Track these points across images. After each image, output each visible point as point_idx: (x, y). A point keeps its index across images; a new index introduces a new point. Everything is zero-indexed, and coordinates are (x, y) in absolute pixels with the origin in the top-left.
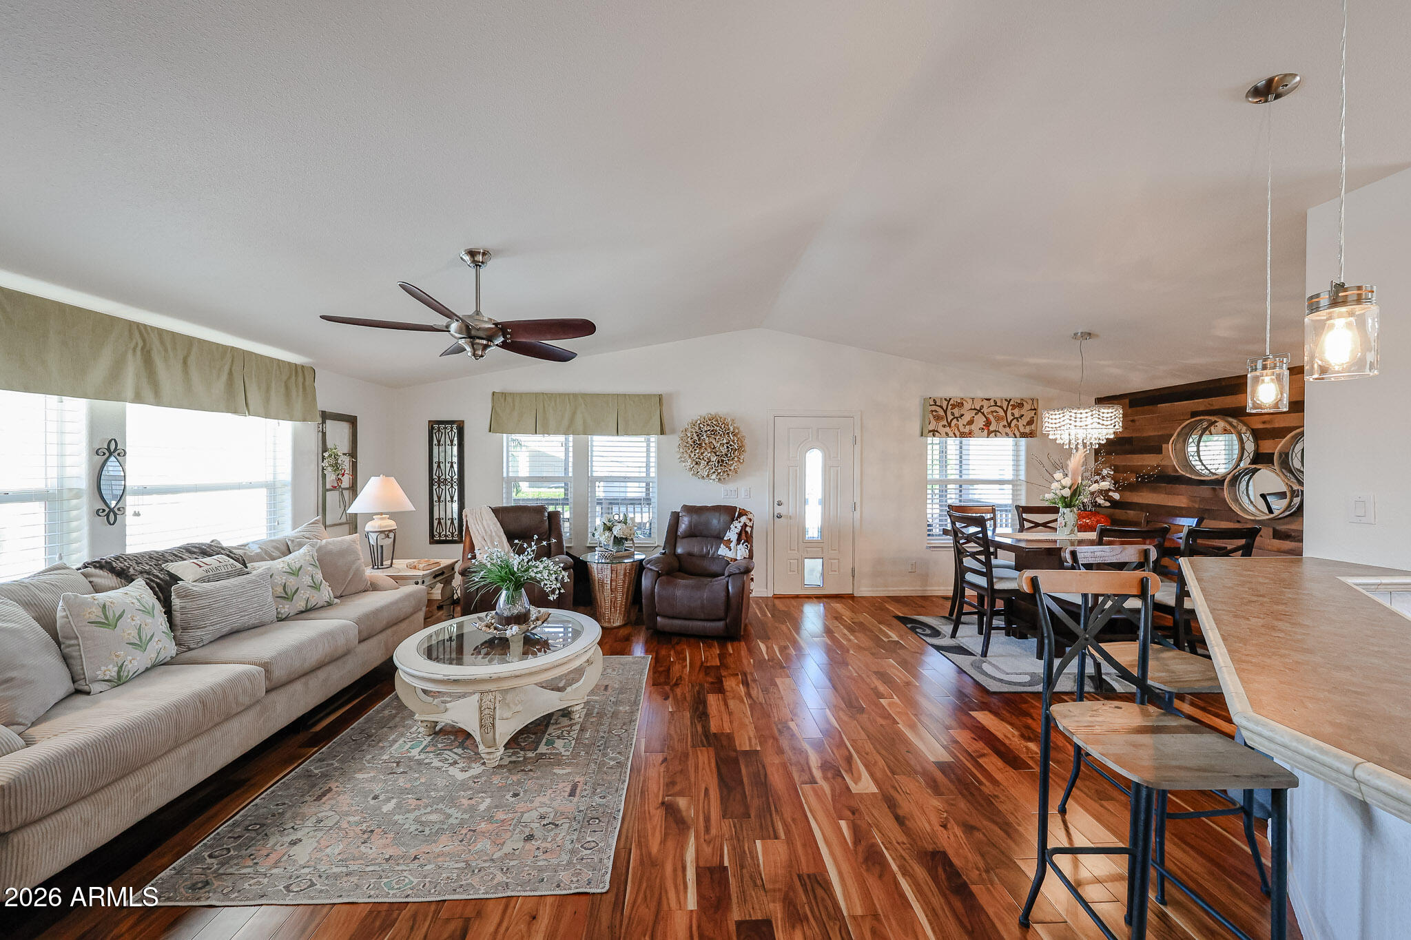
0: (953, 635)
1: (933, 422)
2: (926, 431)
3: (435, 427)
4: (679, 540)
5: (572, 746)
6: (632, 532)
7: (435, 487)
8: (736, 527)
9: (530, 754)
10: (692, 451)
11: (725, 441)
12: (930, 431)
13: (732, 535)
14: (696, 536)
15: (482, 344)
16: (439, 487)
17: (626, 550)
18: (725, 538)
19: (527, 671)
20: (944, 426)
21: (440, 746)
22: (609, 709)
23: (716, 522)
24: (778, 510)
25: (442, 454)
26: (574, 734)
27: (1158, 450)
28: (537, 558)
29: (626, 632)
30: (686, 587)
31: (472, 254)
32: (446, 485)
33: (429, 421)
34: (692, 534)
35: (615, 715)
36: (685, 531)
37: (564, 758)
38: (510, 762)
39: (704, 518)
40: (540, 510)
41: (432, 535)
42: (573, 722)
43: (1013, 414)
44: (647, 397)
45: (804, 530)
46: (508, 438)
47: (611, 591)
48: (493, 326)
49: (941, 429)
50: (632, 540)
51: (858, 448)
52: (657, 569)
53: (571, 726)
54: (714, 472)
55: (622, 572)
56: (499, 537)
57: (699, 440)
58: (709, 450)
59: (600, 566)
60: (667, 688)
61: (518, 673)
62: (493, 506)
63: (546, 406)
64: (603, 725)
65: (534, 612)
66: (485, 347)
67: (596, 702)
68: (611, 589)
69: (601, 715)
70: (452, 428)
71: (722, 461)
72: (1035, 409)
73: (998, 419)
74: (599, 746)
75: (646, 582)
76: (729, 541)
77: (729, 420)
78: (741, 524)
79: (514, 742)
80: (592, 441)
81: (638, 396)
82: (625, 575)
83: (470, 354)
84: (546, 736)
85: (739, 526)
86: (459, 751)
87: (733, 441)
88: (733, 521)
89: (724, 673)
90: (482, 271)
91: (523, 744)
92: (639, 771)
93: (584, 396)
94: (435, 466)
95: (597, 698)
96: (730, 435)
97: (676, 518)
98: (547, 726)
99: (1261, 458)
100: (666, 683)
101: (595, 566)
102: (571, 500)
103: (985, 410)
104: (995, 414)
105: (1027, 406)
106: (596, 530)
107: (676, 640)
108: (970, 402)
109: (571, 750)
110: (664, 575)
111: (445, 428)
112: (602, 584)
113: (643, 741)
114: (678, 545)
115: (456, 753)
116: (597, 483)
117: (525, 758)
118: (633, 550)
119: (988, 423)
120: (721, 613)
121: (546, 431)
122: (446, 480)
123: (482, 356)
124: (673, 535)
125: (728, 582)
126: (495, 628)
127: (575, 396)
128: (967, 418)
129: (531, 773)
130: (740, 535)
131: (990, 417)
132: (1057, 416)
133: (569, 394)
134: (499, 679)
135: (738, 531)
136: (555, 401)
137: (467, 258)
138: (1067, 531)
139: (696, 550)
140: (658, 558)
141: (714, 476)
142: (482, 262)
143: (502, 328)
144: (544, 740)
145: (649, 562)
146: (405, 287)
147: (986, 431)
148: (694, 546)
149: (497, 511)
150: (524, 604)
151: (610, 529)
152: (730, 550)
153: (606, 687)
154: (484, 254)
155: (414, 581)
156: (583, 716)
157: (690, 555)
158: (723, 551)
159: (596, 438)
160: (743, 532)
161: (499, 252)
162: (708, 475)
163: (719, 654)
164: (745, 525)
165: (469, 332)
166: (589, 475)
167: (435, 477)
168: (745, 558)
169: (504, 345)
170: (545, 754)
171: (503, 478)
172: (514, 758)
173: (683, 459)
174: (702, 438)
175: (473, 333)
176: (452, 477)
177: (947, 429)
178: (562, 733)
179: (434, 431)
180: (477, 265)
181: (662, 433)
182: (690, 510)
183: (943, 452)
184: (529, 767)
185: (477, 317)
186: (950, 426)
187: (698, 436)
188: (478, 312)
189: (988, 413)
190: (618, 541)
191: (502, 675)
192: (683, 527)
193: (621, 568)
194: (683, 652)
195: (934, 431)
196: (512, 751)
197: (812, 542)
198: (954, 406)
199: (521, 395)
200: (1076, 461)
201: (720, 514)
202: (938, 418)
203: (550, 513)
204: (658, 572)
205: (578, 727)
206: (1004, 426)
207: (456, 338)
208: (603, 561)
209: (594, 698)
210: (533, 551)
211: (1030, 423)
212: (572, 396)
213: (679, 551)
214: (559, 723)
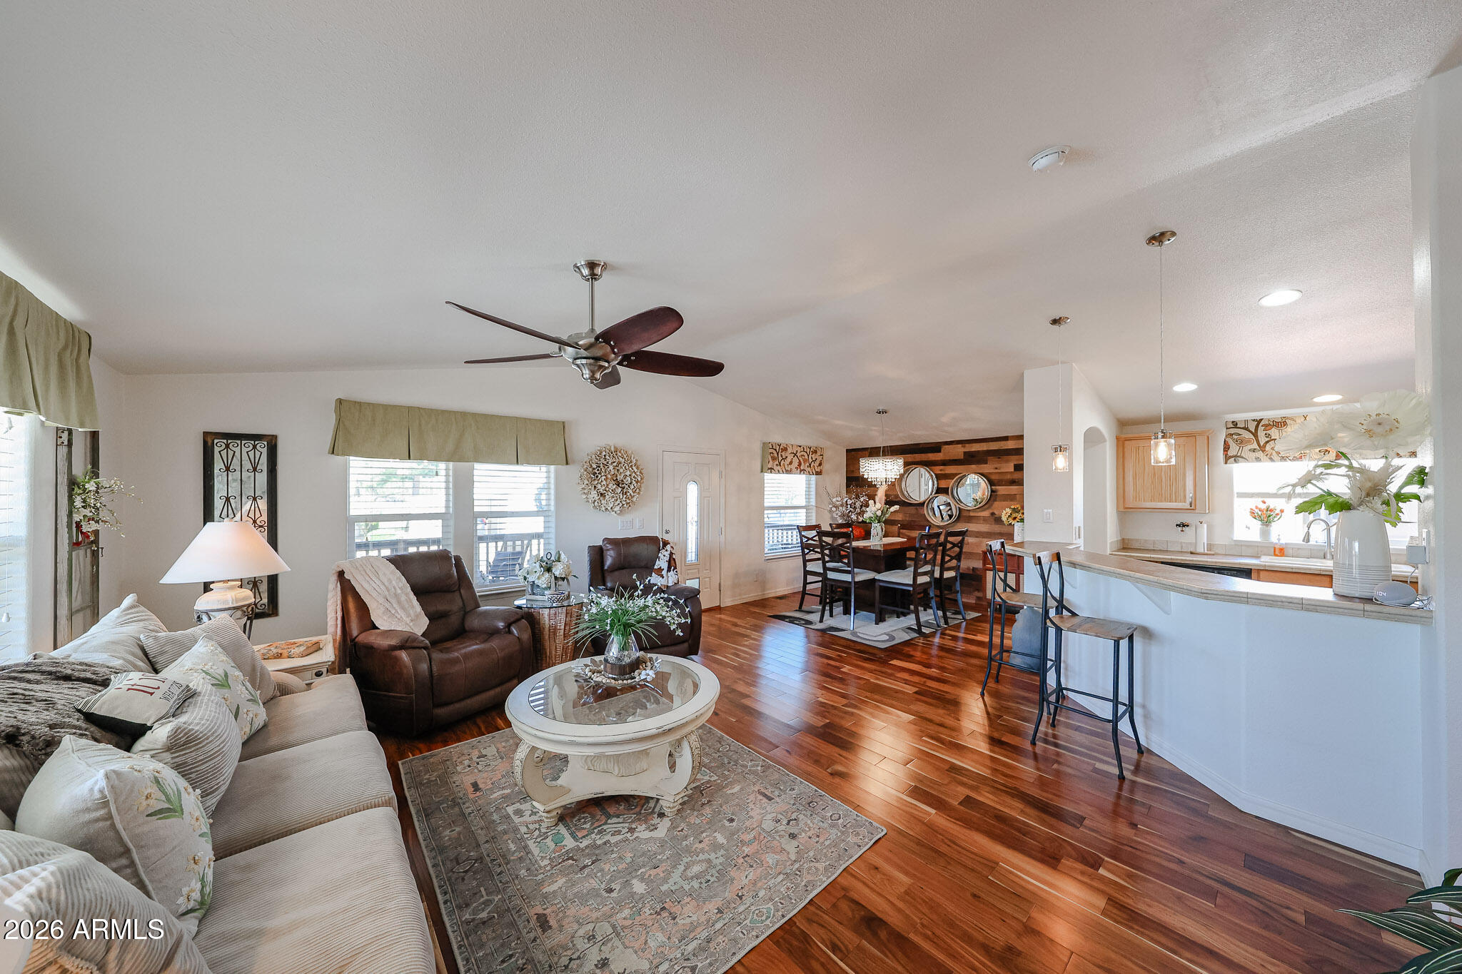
1: (770, 462)
2: (766, 469)
10: (594, 484)
11: (627, 473)
12: (769, 469)
18: (656, 567)
20: (777, 465)
23: (644, 550)
36: (611, 565)
39: (630, 549)
43: (811, 458)
44: (549, 424)
49: (775, 467)
51: (722, 480)
58: (612, 482)
63: (422, 424)
68: (564, 634)
71: (625, 493)
72: (822, 455)
73: (805, 461)
76: (660, 569)
77: (631, 451)
80: (473, 469)
85: (667, 554)
87: (634, 473)
96: (631, 467)
99: (940, 491)
103: (799, 454)
104: (803, 458)
105: (819, 453)
108: (788, 447)
111: (241, 445)
112: (554, 630)
119: (800, 464)
128: (789, 460)
131: (801, 460)
133: (454, 412)
136: (435, 419)
147: (799, 469)
152: (663, 577)
159: (476, 466)
160: (672, 559)
166: (473, 511)
173: (584, 491)
174: (605, 469)
177: (778, 467)
181: (567, 462)
182: (614, 542)
186: (781, 465)
189: (800, 457)
192: (608, 560)
195: (771, 469)
197: (693, 564)
198: (781, 450)
202: (774, 459)
206: (808, 467)
211: (820, 465)
212: (459, 415)
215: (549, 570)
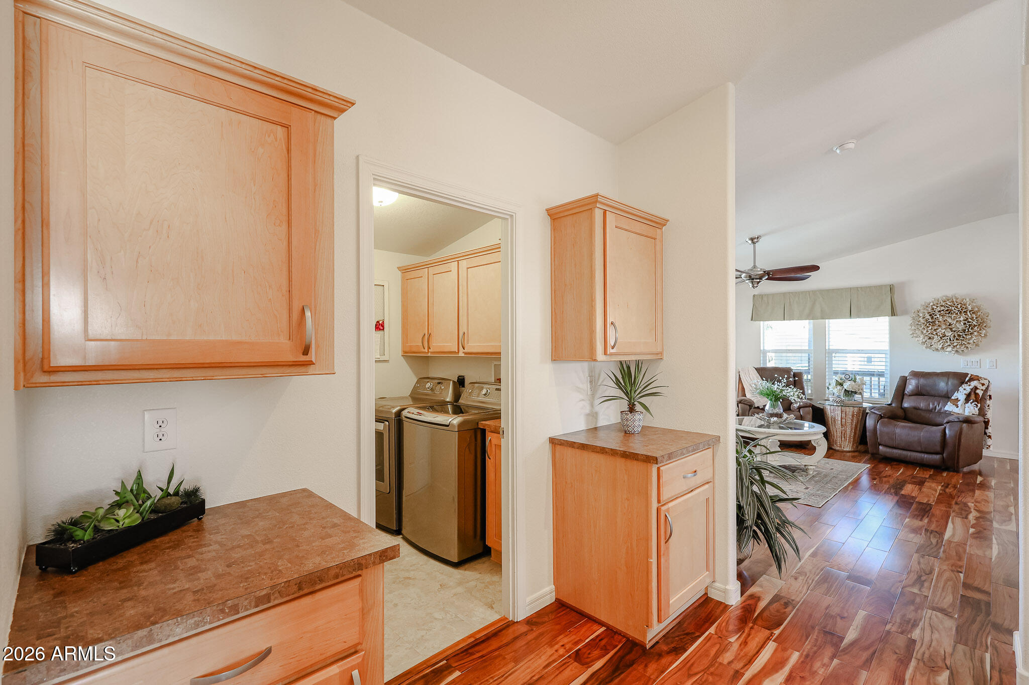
4: (905, 397)
6: (861, 388)
8: (965, 389)
10: (924, 328)
11: (963, 319)
13: (961, 395)
14: (924, 395)
15: (757, 282)
17: (854, 400)
18: (952, 398)
30: (905, 427)
31: (752, 239)
34: (918, 393)
36: (912, 391)
39: (932, 381)
40: (788, 370)
44: (879, 287)
46: (764, 324)
47: (841, 425)
48: (763, 272)
50: (860, 394)
52: (880, 413)
54: (950, 345)
55: (851, 414)
57: (932, 318)
58: (945, 327)
59: (832, 407)
60: (876, 477)
62: (757, 367)
63: (792, 301)
71: (959, 336)
75: (870, 422)
76: (957, 400)
77: (968, 300)
78: (972, 387)
81: (870, 287)
82: (853, 416)
83: (751, 287)
85: (969, 388)
87: (972, 318)
88: (963, 384)
96: (969, 313)
97: (904, 381)
101: (828, 407)
106: (830, 385)
110: (886, 418)
112: (834, 420)
114: (905, 400)
116: (834, 354)
118: (860, 400)
120: (937, 449)
121: (792, 318)
124: (900, 392)
125: (946, 428)
130: (969, 395)
135: (967, 392)
136: (799, 297)
137: (750, 241)
139: (922, 405)
140: (885, 407)
141: (949, 349)
142: (757, 241)
143: (767, 273)
145: (874, 409)
148: (921, 403)
152: (958, 407)
154: (758, 238)
157: (916, 408)
158: (949, 407)
159: (833, 321)
160: (974, 393)
162: (943, 348)
164: (977, 388)
165: (751, 277)
166: (827, 348)
168: (973, 414)
174: (936, 317)
181: (894, 314)
182: (919, 375)
185: (755, 269)
188: (755, 266)
190: (848, 393)
192: (911, 386)
193: (850, 410)
194: (898, 468)
199: (773, 295)
201: (948, 379)
203: (795, 373)
204: (880, 415)
208: (835, 404)
213: (906, 405)
215: (841, 385)
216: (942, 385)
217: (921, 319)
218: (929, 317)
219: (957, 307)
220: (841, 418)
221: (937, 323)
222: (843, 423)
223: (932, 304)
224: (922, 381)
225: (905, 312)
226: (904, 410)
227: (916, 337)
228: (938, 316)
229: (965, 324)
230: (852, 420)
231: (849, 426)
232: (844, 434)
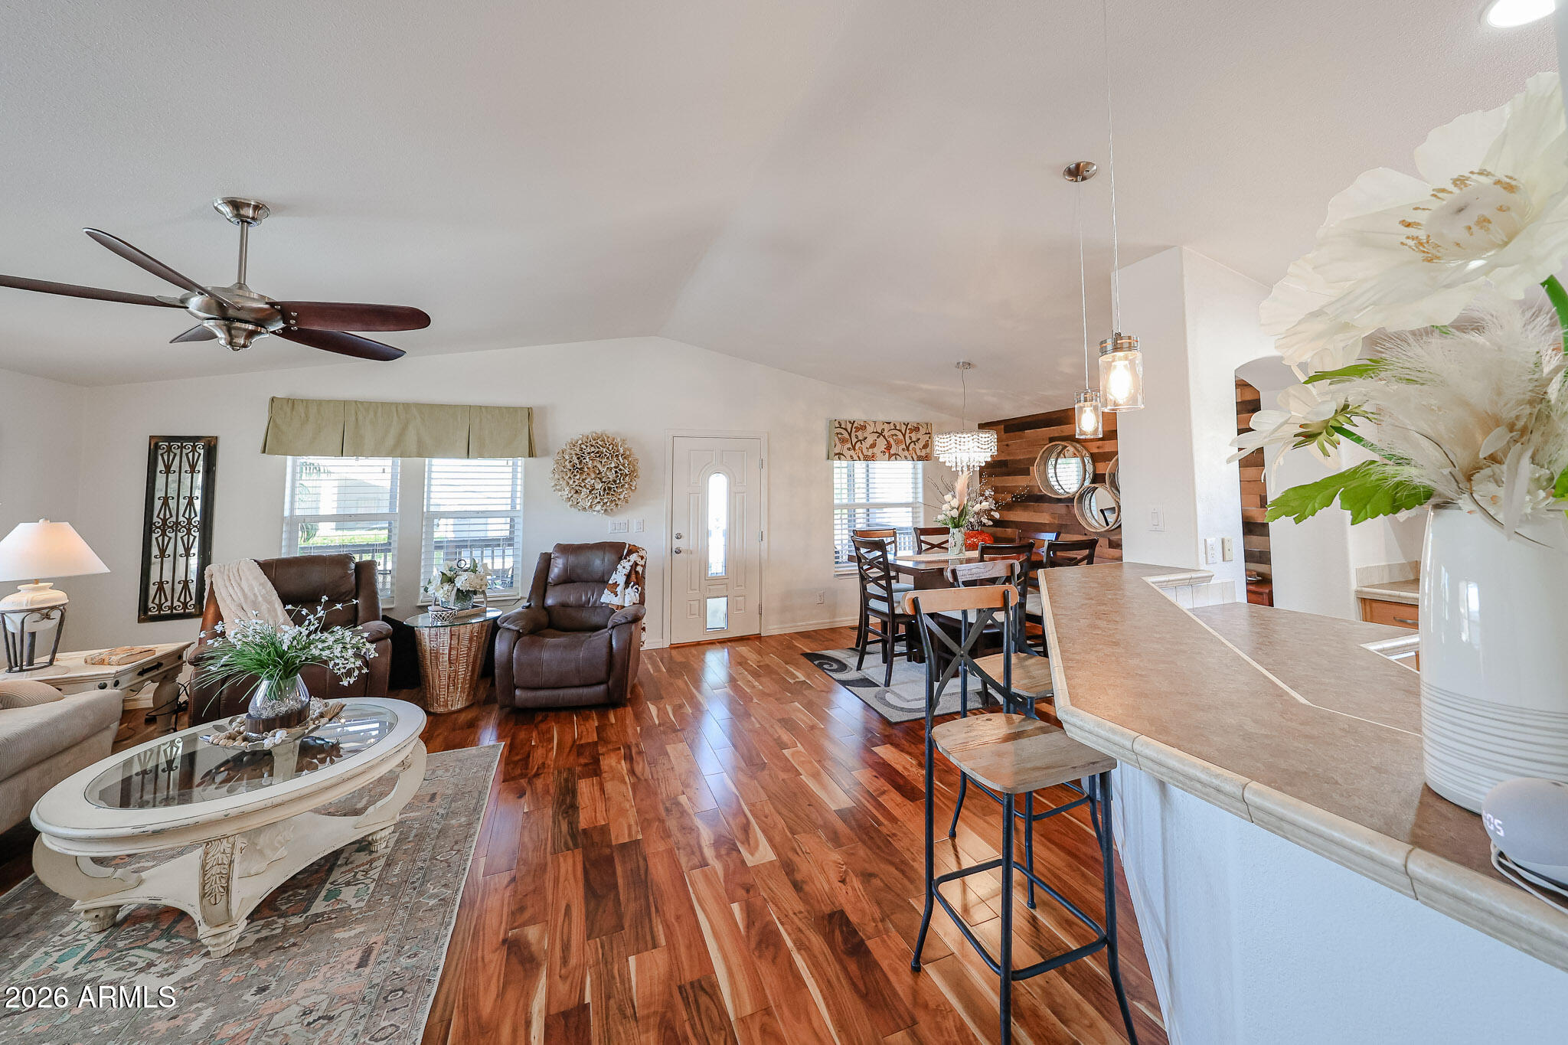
0: (859, 668)
1: (839, 445)
2: (832, 455)
3: (160, 449)
4: (548, 587)
5: (370, 891)
6: (483, 582)
7: (154, 536)
8: (624, 567)
9: (295, 920)
10: (570, 478)
11: (613, 465)
12: (836, 454)
13: (619, 577)
14: (574, 582)
15: (245, 330)
16: (164, 534)
17: (474, 607)
18: (610, 582)
19: (296, 794)
20: (849, 449)
21: (121, 944)
22: (435, 825)
24: (677, 544)
25: (173, 486)
26: (375, 874)
27: (1026, 472)
28: (325, 628)
29: (470, 716)
30: (556, 646)
31: (236, 205)
32: (177, 531)
33: (151, 437)
34: (567, 579)
35: (442, 833)
36: (559, 577)
37: (354, 912)
38: (258, 941)
39: (582, 559)
40: (342, 560)
41: (144, 608)
42: (374, 855)
43: (910, 438)
44: (512, 411)
45: (705, 564)
46: (294, 462)
47: (450, 663)
48: (267, 306)
49: (845, 452)
50: (483, 592)
51: (764, 471)
52: (517, 628)
53: (371, 862)
54: (599, 502)
55: (467, 636)
56: (269, 602)
57: (580, 462)
58: (593, 476)
59: (433, 631)
60: (523, 782)
61: (278, 800)
62: (261, 559)
63: (360, 417)
64: (424, 851)
65: (317, 705)
66: (251, 334)
67: (415, 820)
69: (420, 837)
70: (194, 447)
71: (610, 489)
72: (929, 433)
73: (898, 442)
74: (413, 883)
75: (501, 647)
76: (616, 585)
77: (619, 440)
78: (631, 563)
79: (268, 908)
80: (430, 465)
81: (499, 408)
82: (471, 640)
83: (222, 342)
84: (328, 886)
85: (628, 565)
86: (161, 944)
87: (623, 465)
88: (620, 559)
89: (601, 750)
90: (253, 230)
91: (284, 908)
92: (472, 904)
93: (420, 407)
94: (158, 504)
95: (417, 814)
96: (620, 458)
97: (546, 560)
98: (330, 871)
100: (523, 776)
101: (426, 631)
102: (394, 545)
103: (886, 433)
104: (894, 437)
105: (922, 431)
106: (430, 582)
107: (540, 718)
108: (873, 425)
109: (367, 898)
110: (525, 635)
111: (182, 448)
113: (483, 861)
114: (549, 593)
115: (153, 950)
116: (436, 521)
117: (285, 928)
118: (484, 606)
119: (889, 447)
120: (602, 674)
121: (358, 452)
122: (177, 523)
123: (244, 346)
124: (541, 583)
125: (611, 636)
126: (245, 739)
127: (407, 406)
128: (870, 441)
129: (295, 949)
130: (628, 576)
131: (892, 442)
132: (945, 440)
133: (397, 405)
134: (243, 815)
135: (626, 571)
136: (376, 413)
137: (227, 210)
138: (956, 550)
139: (572, 599)
140: (519, 613)
141: (598, 507)
142: (253, 218)
143: (282, 310)
144: (323, 893)
145: (506, 619)
146: (96, 236)
147: (887, 454)
148: (571, 595)
149: (267, 567)
150: (299, 694)
151: (451, 580)
152: (616, 596)
153: (433, 797)
154: (256, 208)
155: (98, 683)
156: (391, 845)
157: (564, 605)
158: (607, 598)
159: (435, 461)
160: (633, 573)
161: (282, 208)
162: (591, 506)
163: (596, 727)
164: (636, 564)
165: (223, 312)
166: (425, 510)
167: (155, 519)
168: (634, 604)
169: (286, 333)
170: (322, 914)
171: (283, 518)
172: (264, 933)
173: (558, 487)
174: (585, 461)
175: (231, 312)
176: (189, 520)
177: (852, 452)
178: (355, 876)
179: (160, 452)
180: (244, 221)
181: (531, 454)
182: (565, 549)
183: (851, 476)
184: (292, 940)
185: (241, 292)
186: (854, 449)
187: (578, 458)
188: (241, 285)
189: (889, 437)
190: (463, 595)
191: (247, 809)
192: (555, 571)
193: (465, 632)
194: (549, 731)
195: (839, 454)
196: (262, 922)
197: (716, 579)
198: (857, 429)
199: (320, 403)
200: (961, 484)
201: (604, 553)
202: (843, 441)
203: (358, 565)
204: (518, 631)
205: (382, 862)
206: (903, 450)
207: (197, 317)
208: (439, 624)
209: (412, 814)
210: (320, 619)
211: (925, 446)
212: (401, 406)
213: (550, 602)
214: (351, 863)
216: (598, 563)
217: (567, 463)
218: (577, 461)
219: (608, 449)
220: (450, 649)
221: (586, 469)
222: (453, 657)
223: (580, 442)
224: (572, 559)
225: (546, 453)
226: (548, 610)
227: (560, 490)
228: (588, 460)
229: (616, 472)
230: (469, 649)
231: (463, 660)
232: (452, 679)
